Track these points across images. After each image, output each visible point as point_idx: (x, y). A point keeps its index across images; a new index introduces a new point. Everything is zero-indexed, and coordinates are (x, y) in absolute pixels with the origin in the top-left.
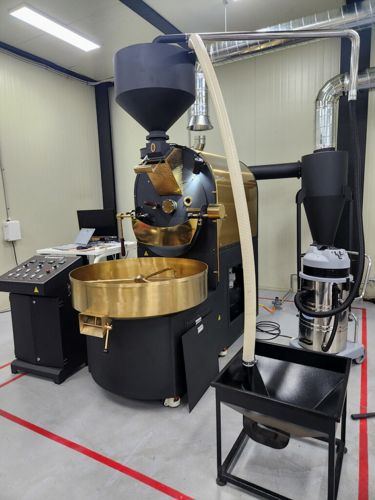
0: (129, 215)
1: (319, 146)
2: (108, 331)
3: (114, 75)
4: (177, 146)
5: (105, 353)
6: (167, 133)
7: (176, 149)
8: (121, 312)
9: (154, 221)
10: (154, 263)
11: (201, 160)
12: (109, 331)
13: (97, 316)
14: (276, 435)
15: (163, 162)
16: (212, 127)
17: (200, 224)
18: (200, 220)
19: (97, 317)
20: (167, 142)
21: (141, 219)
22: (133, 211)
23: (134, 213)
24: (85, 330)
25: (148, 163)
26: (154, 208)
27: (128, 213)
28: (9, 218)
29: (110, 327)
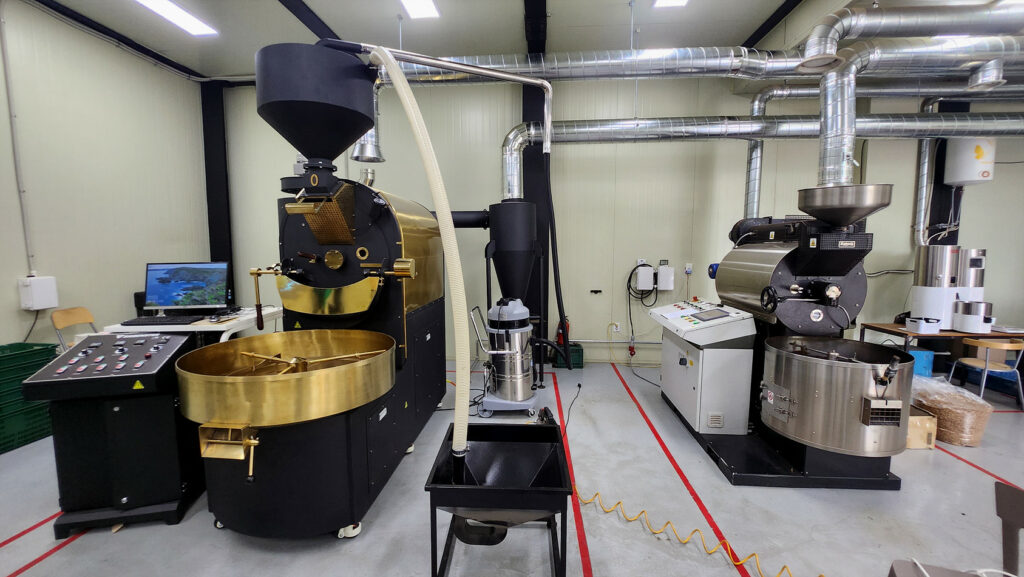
0: (271, 271)
1: (508, 196)
2: (252, 448)
3: (256, 72)
4: (347, 181)
5: (249, 481)
6: (334, 163)
7: (347, 184)
8: (269, 418)
9: (311, 279)
10: (314, 337)
11: (381, 202)
12: (255, 447)
13: (231, 427)
14: (493, 529)
15: (330, 200)
16: (384, 161)
17: (381, 284)
18: (382, 279)
19: (233, 430)
20: (334, 174)
21: (292, 276)
22: (277, 265)
23: (279, 268)
24: (209, 452)
25: (307, 201)
26: (312, 261)
27: (269, 269)
28: (34, 272)
29: (256, 442)
